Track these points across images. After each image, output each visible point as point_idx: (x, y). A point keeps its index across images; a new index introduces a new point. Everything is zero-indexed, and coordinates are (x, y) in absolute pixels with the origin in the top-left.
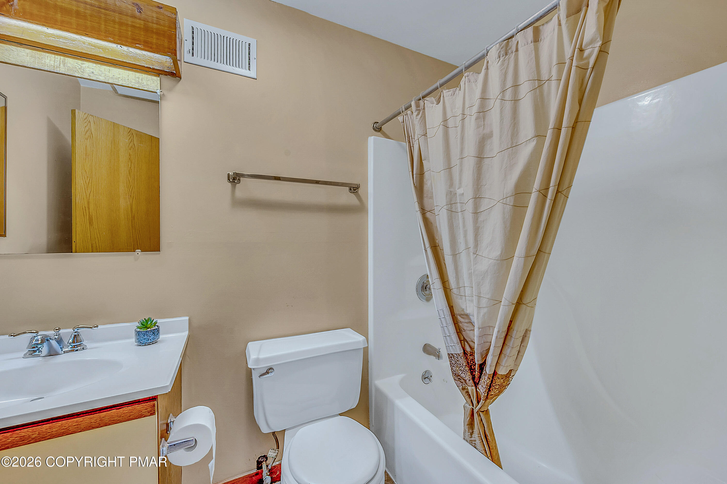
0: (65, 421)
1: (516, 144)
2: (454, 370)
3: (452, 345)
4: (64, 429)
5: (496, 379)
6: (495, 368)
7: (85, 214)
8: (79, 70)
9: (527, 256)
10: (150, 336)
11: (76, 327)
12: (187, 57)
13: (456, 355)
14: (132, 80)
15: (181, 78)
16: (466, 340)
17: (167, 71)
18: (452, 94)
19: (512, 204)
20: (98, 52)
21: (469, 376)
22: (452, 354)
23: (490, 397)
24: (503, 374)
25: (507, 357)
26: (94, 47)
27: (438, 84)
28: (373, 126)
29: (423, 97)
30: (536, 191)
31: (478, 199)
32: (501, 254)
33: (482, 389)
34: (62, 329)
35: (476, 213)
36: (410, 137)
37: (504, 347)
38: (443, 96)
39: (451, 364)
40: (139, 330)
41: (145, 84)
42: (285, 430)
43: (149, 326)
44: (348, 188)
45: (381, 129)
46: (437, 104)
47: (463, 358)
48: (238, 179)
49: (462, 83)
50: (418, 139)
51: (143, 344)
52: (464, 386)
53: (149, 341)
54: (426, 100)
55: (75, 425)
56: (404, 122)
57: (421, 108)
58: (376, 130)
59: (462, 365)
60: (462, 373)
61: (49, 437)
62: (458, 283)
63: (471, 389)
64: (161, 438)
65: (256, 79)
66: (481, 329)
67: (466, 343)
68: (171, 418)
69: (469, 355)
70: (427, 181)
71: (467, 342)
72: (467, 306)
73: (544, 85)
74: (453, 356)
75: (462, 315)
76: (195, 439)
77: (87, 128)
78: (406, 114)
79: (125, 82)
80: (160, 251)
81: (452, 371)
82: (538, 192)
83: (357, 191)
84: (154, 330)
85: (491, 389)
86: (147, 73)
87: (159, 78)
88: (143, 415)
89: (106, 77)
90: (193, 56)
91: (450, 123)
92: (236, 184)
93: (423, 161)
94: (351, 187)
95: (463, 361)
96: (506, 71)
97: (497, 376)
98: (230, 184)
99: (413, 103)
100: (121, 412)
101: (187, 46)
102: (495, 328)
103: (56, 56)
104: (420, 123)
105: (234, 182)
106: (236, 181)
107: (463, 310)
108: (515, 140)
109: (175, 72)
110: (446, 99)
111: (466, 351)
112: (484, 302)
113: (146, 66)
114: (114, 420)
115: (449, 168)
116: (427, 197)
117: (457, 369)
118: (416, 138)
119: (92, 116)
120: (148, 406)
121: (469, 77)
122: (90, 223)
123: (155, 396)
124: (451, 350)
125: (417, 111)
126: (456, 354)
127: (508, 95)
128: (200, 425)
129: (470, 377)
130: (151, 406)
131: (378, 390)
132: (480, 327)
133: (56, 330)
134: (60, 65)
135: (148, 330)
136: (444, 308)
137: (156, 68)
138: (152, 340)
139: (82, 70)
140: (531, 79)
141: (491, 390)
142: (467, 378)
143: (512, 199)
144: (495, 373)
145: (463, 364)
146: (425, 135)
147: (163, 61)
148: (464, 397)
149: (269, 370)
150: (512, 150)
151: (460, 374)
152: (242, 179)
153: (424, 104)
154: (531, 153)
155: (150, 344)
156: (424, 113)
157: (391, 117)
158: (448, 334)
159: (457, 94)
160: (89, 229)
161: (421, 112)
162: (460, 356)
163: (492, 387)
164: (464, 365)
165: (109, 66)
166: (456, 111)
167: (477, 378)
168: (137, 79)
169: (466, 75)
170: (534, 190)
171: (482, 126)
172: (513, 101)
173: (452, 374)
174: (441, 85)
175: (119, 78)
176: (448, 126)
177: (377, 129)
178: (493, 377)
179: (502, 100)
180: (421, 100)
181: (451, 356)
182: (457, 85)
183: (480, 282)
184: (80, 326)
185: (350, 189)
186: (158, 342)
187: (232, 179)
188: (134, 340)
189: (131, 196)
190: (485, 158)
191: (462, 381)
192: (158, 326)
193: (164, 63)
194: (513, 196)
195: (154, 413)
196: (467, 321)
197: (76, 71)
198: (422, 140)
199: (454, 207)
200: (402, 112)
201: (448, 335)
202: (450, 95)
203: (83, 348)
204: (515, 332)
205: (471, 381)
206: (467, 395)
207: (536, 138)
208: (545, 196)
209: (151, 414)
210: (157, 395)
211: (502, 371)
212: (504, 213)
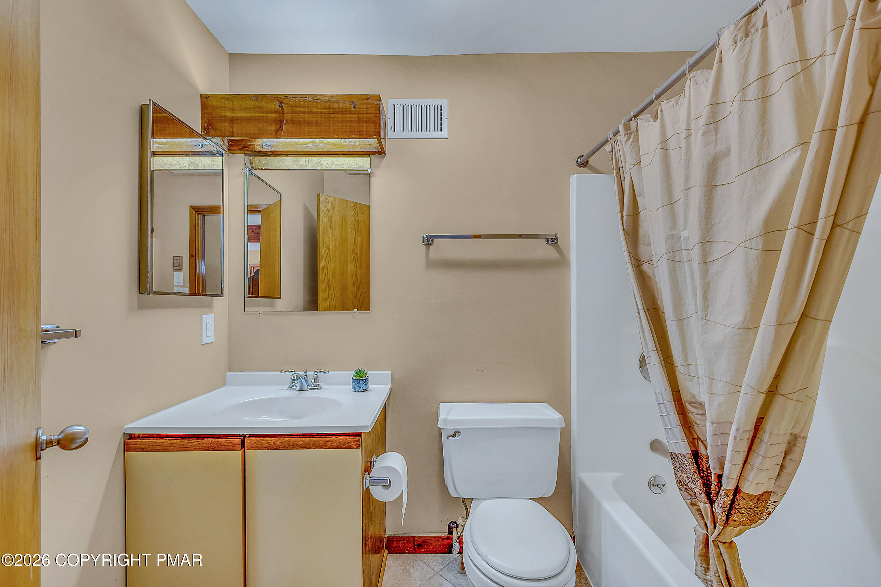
0: (306, 438)
1: (767, 160)
2: (678, 475)
3: (675, 441)
4: (305, 444)
5: (740, 499)
6: (738, 483)
7: (325, 279)
8: (319, 164)
9: (779, 324)
10: (362, 384)
11: (316, 371)
12: (390, 134)
13: (680, 456)
14: (352, 164)
15: (385, 154)
16: (700, 439)
17: (375, 151)
18: (674, 105)
19: (760, 247)
20: (330, 147)
21: (700, 487)
22: (675, 454)
23: (730, 522)
24: (751, 493)
25: (755, 470)
26: (327, 144)
27: (653, 96)
28: (577, 162)
29: (635, 116)
30: (793, 227)
31: (708, 243)
32: (745, 319)
33: (718, 508)
34: (309, 371)
35: (705, 263)
36: (621, 169)
37: (751, 454)
38: (661, 110)
39: (674, 467)
40: (355, 378)
41: (361, 164)
42: (473, 499)
43: (361, 375)
44: (545, 239)
45: (587, 164)
46: (655, 121)
47: (690, 460)
48: (431, 241)
49: (687, 88)
50: (630, 171)
51: (357, 390)
52: (694, 500)
53: (362, 389)
54: (639, 119)
55: (311, 443)
56: (612, 151)
57: (632, 131)
58: (580, 166)
59: (688, 470)
60: (689, 482)
61: (297, 447)
62: (686, 358)
63: (704, 506)
64: (365, 471)
65: (447, 139)
66: (715, 425)
67: (700, 443)
68: (374, 458)
69: (704, 460)
70: (643, 223)
71: (702, 442)
72: (700, 391)
73: (814, 66)
74: (676, 456)
75: (693, 403)
76: (390, 480)
77: (327, 207)
78: (615, 140)
79: (347, 167)
80: (370, 311)
81: (675, 476)
82: (796, 228)
83: (556, 242)
84: (365, 379)
85: (733, 512)
86: (361, 156)
87: (370, 158)
88: (352, 446)
89: (335, 165)
90: (394, 131)
91: (672, 144)
92: (430, 246)
93: (637, 198)
94: (548, 238)
95: (691, 466)
96: (747, 59)
97: (740, 494)
98: (424, 246)
99: (621, 127)
100: (338, 440)
101: (390, 124)
102: (733, 425)
103: (306, 158)
104: (630, 150)
105: (428, 244)
106: (430, 243)
107: (694, 396)
108: (764, 155)
109: (380, 150)
110: (665, 113)
111: (700, 454)
112: (719, 387)
113: (360, 150)
114: (333, 446)
115: (671, 203)
116: (643, 243)
117: (683, 475)
118: (627, 170)
119: (330, 197)
120: (355, 440)
121: (695, 78)
122: (328, 286)
123: (360, 433)
124: (674, 447)
125: (627, 136)
126: (680, 454)
127: (752, 92)
128: (394, 468)
129: (701, 490)
130: (357, 440)
131: (583, 485)
132: (715, 421)
133: (305, 371)
134: (308, 163)
135: (361, 379)
136: (663, 391)
137: (367, 150)
138: (363, 388)
139: (321, 164)
140: (789, 63)
141: (733, 514)
142: (697, 490)
143: (760, 241)
144: (737, 490)
145: (690, 470)
146: (639, 164)
147: (372, 142)
148: (693, 516)
149: (456, 434)
150: (759, 170)
151: (687, 483)
152: (434, 240)
153: (637, 123)
154: (791, 171)
155: (362, 392)
156: (637, 135)
157: (597, 147)
158: (669, 425)
159: (682, 104)
160: (327, 291)
161: (632, 136)
162: (685, 457)
163: (734, 509)
164: (692, 471)
165: (337, 157)
166: (680, 126)
167: (714, 493)
168: (356, 162)
169: (691, 77)
170: (790, 226)
171: (713, 142)
172: (760, 100)
173: (675, 480)
174: (658, 97)
175: (344, 164)
176: (668, 149)
177: (582, 165)
178: (735, 495)
179: (741, 102)
180: (633, 121)
181: (674, 456)
182: (681, 92)
183: (712, 359)
184: (318, 370)
185: (548, 241)
186: (368, 391)
187: (426, 241)
188: (352, 387)
189: (355, 262)
190: (718, 186)
191: (691, 493)
192: (368, 377)
193: (373, 144)
194: (762, 237)
195: (359, 447)
196: (701, 412)
197: (317, 166)
198: (634, 171)
199: (678, 256)
200: (610, 140)
201: (669, 427)
202: (671, 107)
203: (320, 388)
204: (768, 435)
205: (703, 495)
206: (699, 514)
207: (799, 148)
208: (810, 233)
209: (357, 447)
210: (362, 432)
211: (748, 488)
212: (747, 262)
